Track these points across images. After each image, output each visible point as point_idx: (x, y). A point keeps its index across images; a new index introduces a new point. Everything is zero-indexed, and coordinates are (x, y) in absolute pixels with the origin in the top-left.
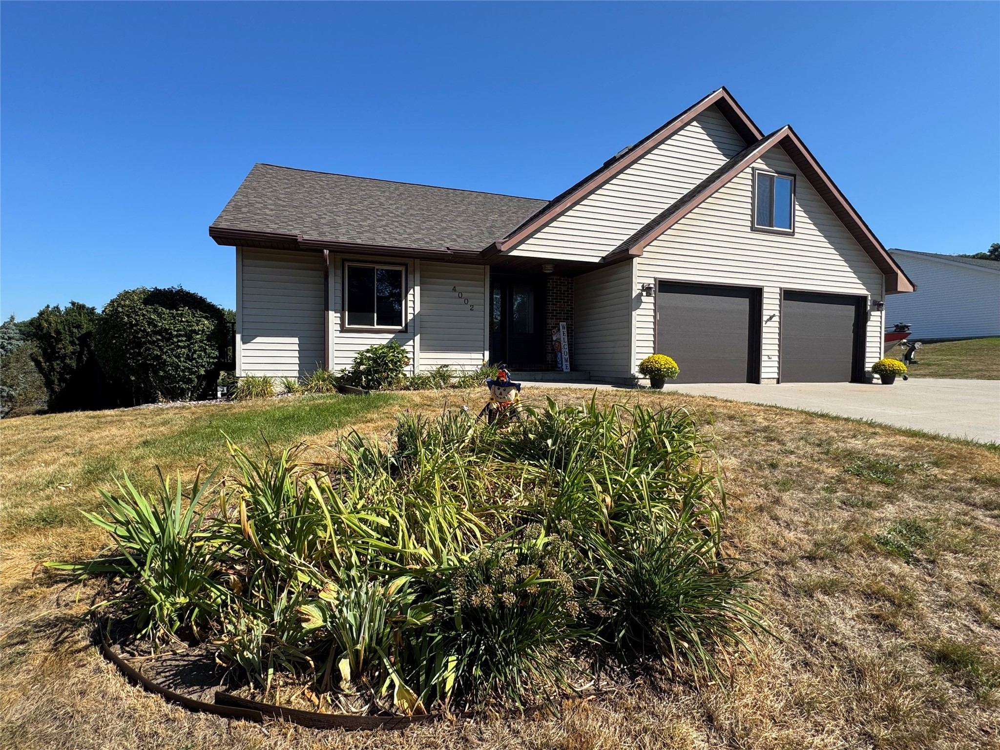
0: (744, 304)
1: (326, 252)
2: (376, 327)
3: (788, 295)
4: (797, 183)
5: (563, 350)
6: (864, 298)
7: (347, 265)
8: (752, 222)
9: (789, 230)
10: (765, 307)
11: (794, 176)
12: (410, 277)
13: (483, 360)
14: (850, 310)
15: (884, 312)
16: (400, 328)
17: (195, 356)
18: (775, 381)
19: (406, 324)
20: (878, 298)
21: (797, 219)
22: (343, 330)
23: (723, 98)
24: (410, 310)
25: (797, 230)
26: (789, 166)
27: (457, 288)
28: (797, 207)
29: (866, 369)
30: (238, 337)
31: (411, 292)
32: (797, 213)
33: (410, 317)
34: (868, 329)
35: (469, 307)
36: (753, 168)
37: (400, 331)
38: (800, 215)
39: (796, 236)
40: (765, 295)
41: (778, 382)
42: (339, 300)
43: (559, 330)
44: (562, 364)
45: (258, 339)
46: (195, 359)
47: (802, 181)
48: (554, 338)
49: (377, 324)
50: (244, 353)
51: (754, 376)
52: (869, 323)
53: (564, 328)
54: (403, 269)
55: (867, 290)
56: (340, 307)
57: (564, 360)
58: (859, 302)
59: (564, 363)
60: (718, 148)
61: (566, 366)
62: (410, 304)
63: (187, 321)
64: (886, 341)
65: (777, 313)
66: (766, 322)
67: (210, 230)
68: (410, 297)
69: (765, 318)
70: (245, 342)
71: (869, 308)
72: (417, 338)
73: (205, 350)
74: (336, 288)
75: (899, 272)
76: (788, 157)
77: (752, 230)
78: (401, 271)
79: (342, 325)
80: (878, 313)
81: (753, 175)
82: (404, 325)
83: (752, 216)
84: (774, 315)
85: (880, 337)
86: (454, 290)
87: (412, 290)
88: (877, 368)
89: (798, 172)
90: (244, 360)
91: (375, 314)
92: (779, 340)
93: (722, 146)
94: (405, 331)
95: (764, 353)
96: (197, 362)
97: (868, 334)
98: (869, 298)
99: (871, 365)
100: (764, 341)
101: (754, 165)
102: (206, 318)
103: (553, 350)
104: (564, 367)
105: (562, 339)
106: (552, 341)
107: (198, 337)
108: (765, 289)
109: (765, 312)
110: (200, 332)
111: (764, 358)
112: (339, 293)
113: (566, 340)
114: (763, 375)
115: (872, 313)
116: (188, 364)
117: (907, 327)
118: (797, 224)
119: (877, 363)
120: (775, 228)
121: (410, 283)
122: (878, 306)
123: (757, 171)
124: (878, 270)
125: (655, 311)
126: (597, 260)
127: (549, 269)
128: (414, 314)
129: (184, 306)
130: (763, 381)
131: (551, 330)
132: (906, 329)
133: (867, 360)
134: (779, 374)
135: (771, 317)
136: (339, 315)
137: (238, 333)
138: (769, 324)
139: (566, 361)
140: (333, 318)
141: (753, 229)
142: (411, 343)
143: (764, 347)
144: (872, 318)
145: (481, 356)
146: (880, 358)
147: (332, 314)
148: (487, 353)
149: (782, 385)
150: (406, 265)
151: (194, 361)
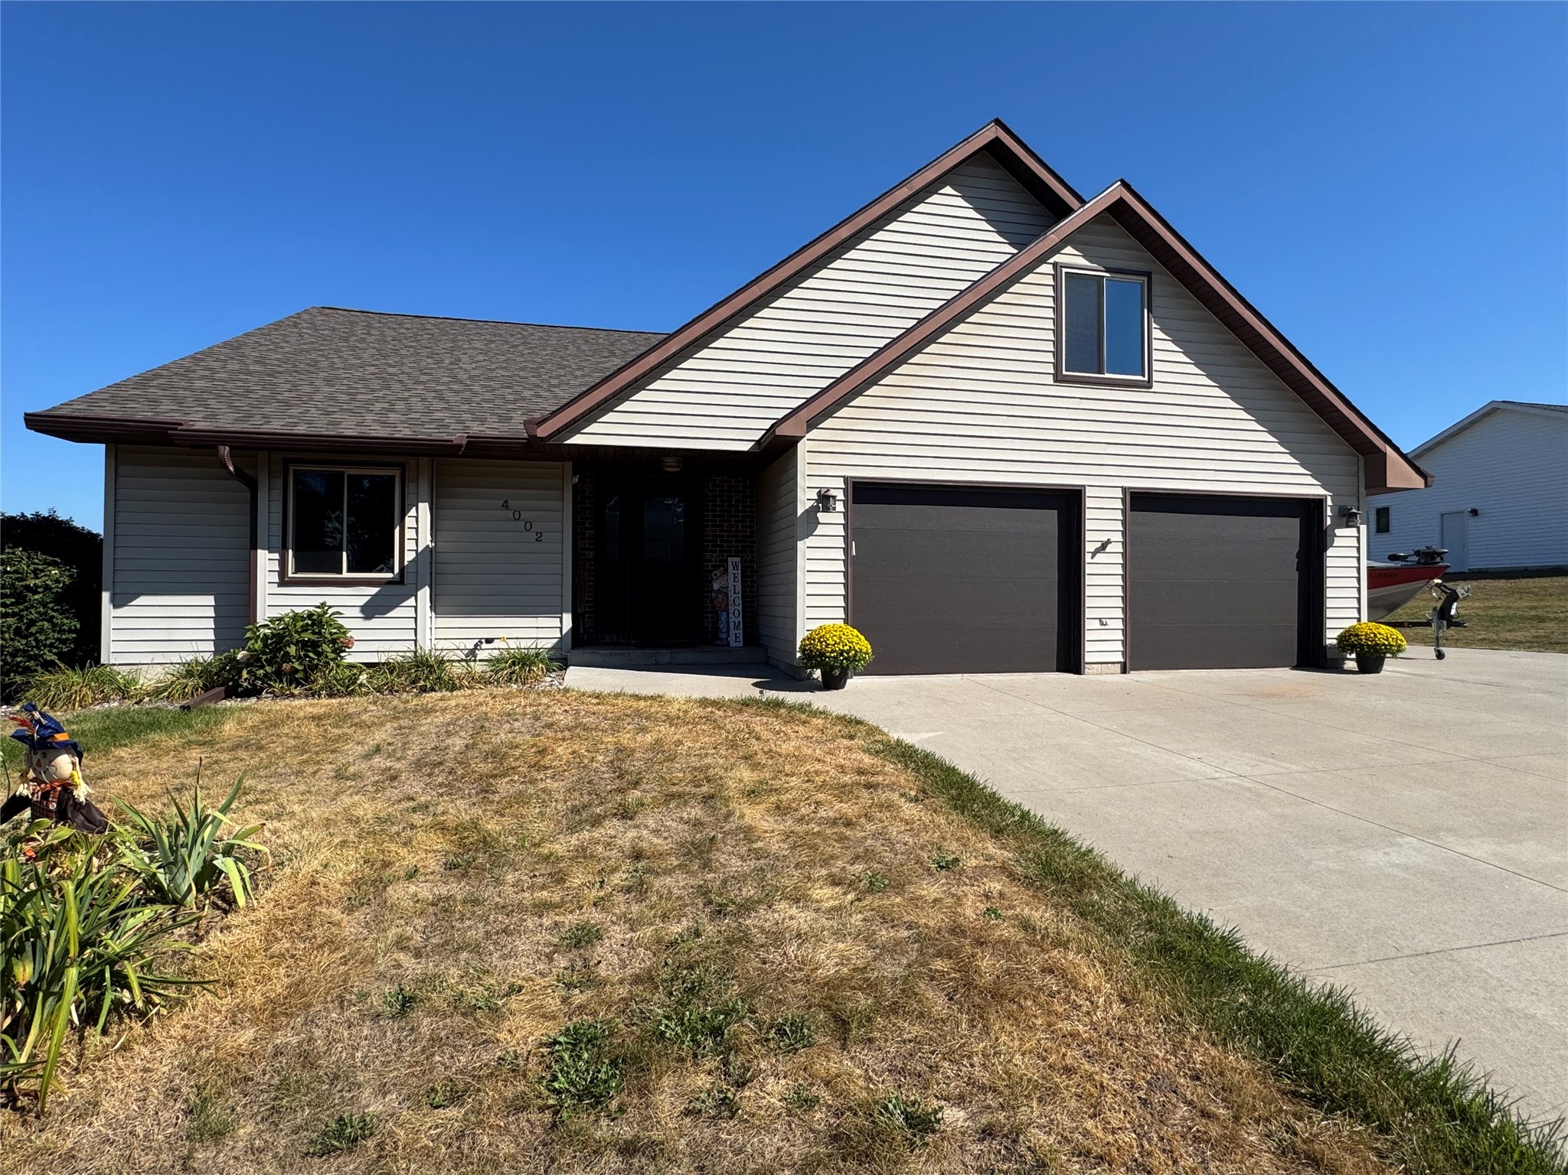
0: (1048, 520)
1: (225, 451)
2: (345, 574)
3: (1140, 501)
4: (1154, 288)
5: (731, 609)
6: (1318, 503)
7: (291, 469)
8: (1057, 366)
9: (1140, 378)
10: (1089, 525)
11: (1148, 275)
12: (410, 488)
13: (561, 629)
14: (1291, 527)
15: (1363, 528)
16: (390, 575)
17: (33, 630)
18: (1118, 668)
19: (402, 568)
20: (1348, 502)
21: (1156, 355)
22: (284, 581)
23: (997, 140)
24: (409, 545)
25: (1156, 377)
26: (1136, 257)
27: (511, 503)
28: (1157, 333)
29: (1328, 642)
30: (106, 596)
31: (413, 512)
32: (1156, 344)
33: (409, 556)
34: (1329, 562)
35: (533, 536)
36: (1055, 265)
37: (389, 582)
38: (1164, 350)
39: (1156, 387)
40: (1089, 503)
41: (1124, 671)
42: (277, 530)
43: (726, 571)
44: (728, 632)
45: (142, 600)
46: (32, 634)
47: (1164, 284)
48: (716, 586)
49: (349, 570)
50: (115, 624)
51: (1070, 660)
52: (1330, 552)
53: (735, 567)
54: (396, 473)
55: (1323, 486)
56: (277, 541)
57: (732, 625)
58: (1307, 510)
59: (732, 632)
60: (999, 233)
61: (735, 637)
62: (409, 534)
63: (15, 572)
64: (1371, 586)
65: (1119, 537)
66: (1094, 554)
67: (26, 420)
68: (409, 522)
69: (1090, 547)
70: (117, 603)
71: (1329, 522)
72: (424, 593)
73: (50, 620)
74: (270, 510)
75: (1389, 451)
76: (1133, 241)
77: (1056, 380)
78: (392, 478)
79: (282, 572)
80: (1353, 531)
81: (1055, 277)
82: (397, 570)
83: (1057, 354)
84: (1109, 542)
85: (1359, 579)
86: (506, 506)
87: (414, 508)
88: (1348, 641)
89: (1156, 267)
90: (114, 635)
91: (345, 554)
92: (1124, 588)
93: (1005, 227)
94: (400, 580)
95: (1088, 613)
96: (36, 640)
97: (1329, 572)
98: (1329, 502)
99: (1336, 634)
100: (1089, 591)
101: (1057, 258)
102: (55, 564)
103: (714, 607)
104: (732, 639)
105: (731, 588)
106: (712, 591)
107: (36, 597)
108: (1089, 492)
109: (1089, 536)
110: (41, 590)
111: (1089, 624)
112: (277, 518)
113: (739, 589)
114: (1088, 658)
115: (1338, 532)
116: (20, 644)
117: (1440, 554)
118: (1156, 366)
119: (1348, 631)
120: (1107, 375)
121: (409, 498)
122: (1346, 517)
123: (1064, 270)
124: (1348, 448)
125: (846, 538)
126: (745, 447)
127: (671, 466)
128: (417, 551)
129: (16, 546)
130: (1088, 669)
131: (711, 571)
132: (1438, 560)
133: (1329, 624)
134: (1124, 654)
135: (1104, 546)
136: (276, 556)
137: (107, 590)
138: (1099, 558)
139: (736, 627)
140: (266, 562)
141: (1059, 379)
142: (411, 601)
143: (1088, 602)
144: (1337, 542)
145: (556, 622)
146: (1359, 620)
147: (263, 556)
148: (568, 618)
149: (1134, 676)
150: (403, 467)
151: (31, 639)
